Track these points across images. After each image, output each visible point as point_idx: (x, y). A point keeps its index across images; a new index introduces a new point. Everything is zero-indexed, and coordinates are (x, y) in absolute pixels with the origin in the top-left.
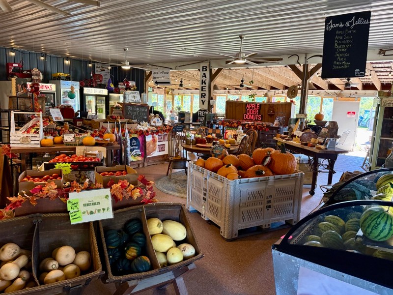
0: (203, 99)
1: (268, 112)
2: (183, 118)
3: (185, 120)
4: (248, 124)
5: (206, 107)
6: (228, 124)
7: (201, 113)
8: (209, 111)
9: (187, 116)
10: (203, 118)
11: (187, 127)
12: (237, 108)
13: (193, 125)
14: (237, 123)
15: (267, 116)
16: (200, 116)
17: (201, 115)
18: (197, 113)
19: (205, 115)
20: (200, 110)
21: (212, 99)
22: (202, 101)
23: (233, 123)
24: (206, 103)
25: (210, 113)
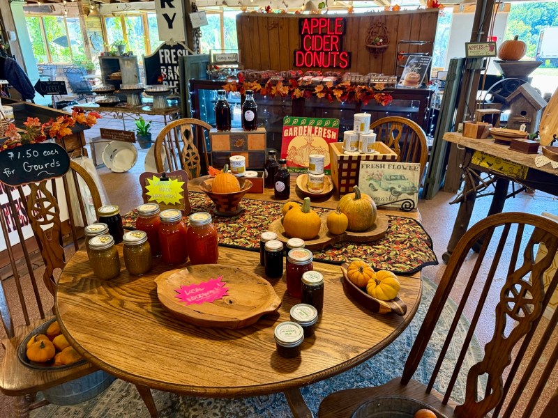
0: (169, 11)
1: (369, 41)
2: (116, 74)
3: (125, 80)
4: (322, 82)
5: (178, 35)
6: (258, 87)
7: (168, 56)
8: (191, 48)
9: (126, 68)
10: (177, 70)
11: (132, 100)
12: (273, 33)
13: (149, 93)
14: (285, 82)
15: (364, 54)
16: (167, 65)
17: (167, 60)
18: (157, 54)
19: (182, 62)
20: (164, 47)
21: (194, 9)
22: (166, 16)
23: (275, 83)
24: (179, 23)
25: (195, 54)
